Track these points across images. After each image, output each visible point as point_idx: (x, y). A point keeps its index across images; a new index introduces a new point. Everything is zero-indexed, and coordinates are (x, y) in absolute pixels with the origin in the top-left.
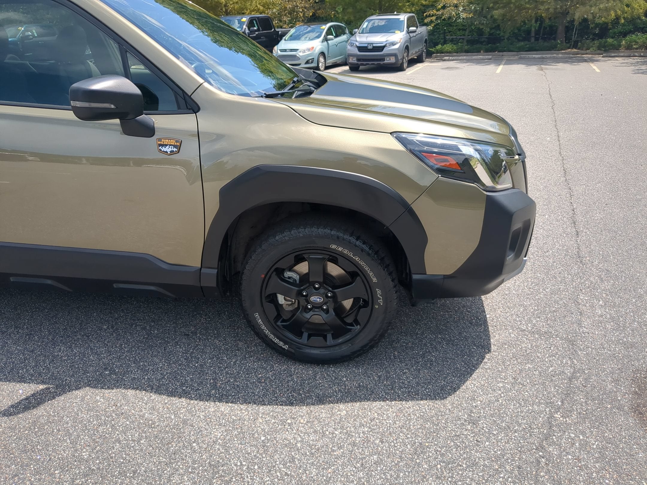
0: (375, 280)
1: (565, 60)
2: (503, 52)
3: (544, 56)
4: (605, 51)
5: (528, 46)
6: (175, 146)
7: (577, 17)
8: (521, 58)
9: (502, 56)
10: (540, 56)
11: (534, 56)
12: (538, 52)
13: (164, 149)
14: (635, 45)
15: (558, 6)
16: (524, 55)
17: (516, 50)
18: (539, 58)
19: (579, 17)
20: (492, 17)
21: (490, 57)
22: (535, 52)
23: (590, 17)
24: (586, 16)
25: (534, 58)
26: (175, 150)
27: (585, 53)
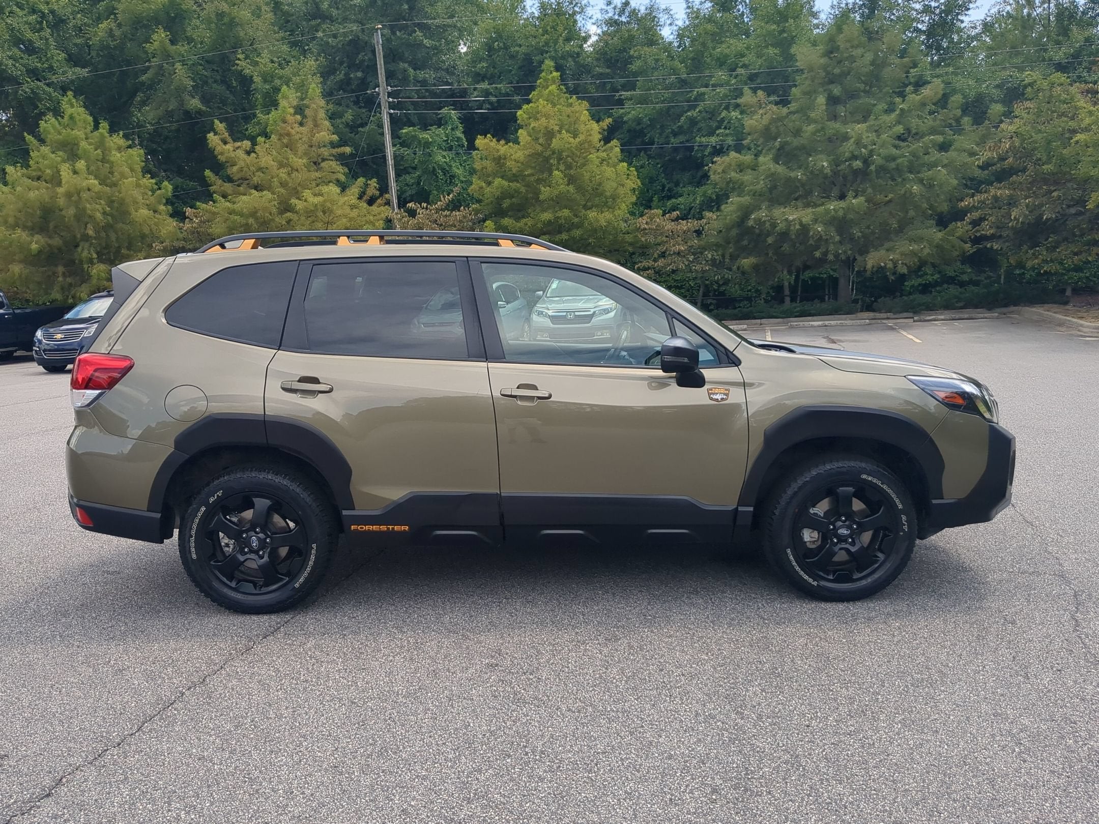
0: (900, 507)
1: (864, 328)
2: (761, 319)
3: (827, 323)
4: (915, 313)
5: (799, 309)
6: (725, 394)
7: (869, 265)
8: (792, 327)
9: (761, 324)
10: (820, 323)
11: (811, 323)
12: (815, 318)
13: (715, 397)
14: (957, 302)
15: (840, 252)
16: (794, 322)
17: (781, 316)
18: (819, 326)
19: (873, 267)
20: (738, 268)
21: (745, 326)
22: (810, 318)
23: (890, 265)
24: (882, 264)
25: (812, 326)
26: (725, 397)
27: (886, 317)
